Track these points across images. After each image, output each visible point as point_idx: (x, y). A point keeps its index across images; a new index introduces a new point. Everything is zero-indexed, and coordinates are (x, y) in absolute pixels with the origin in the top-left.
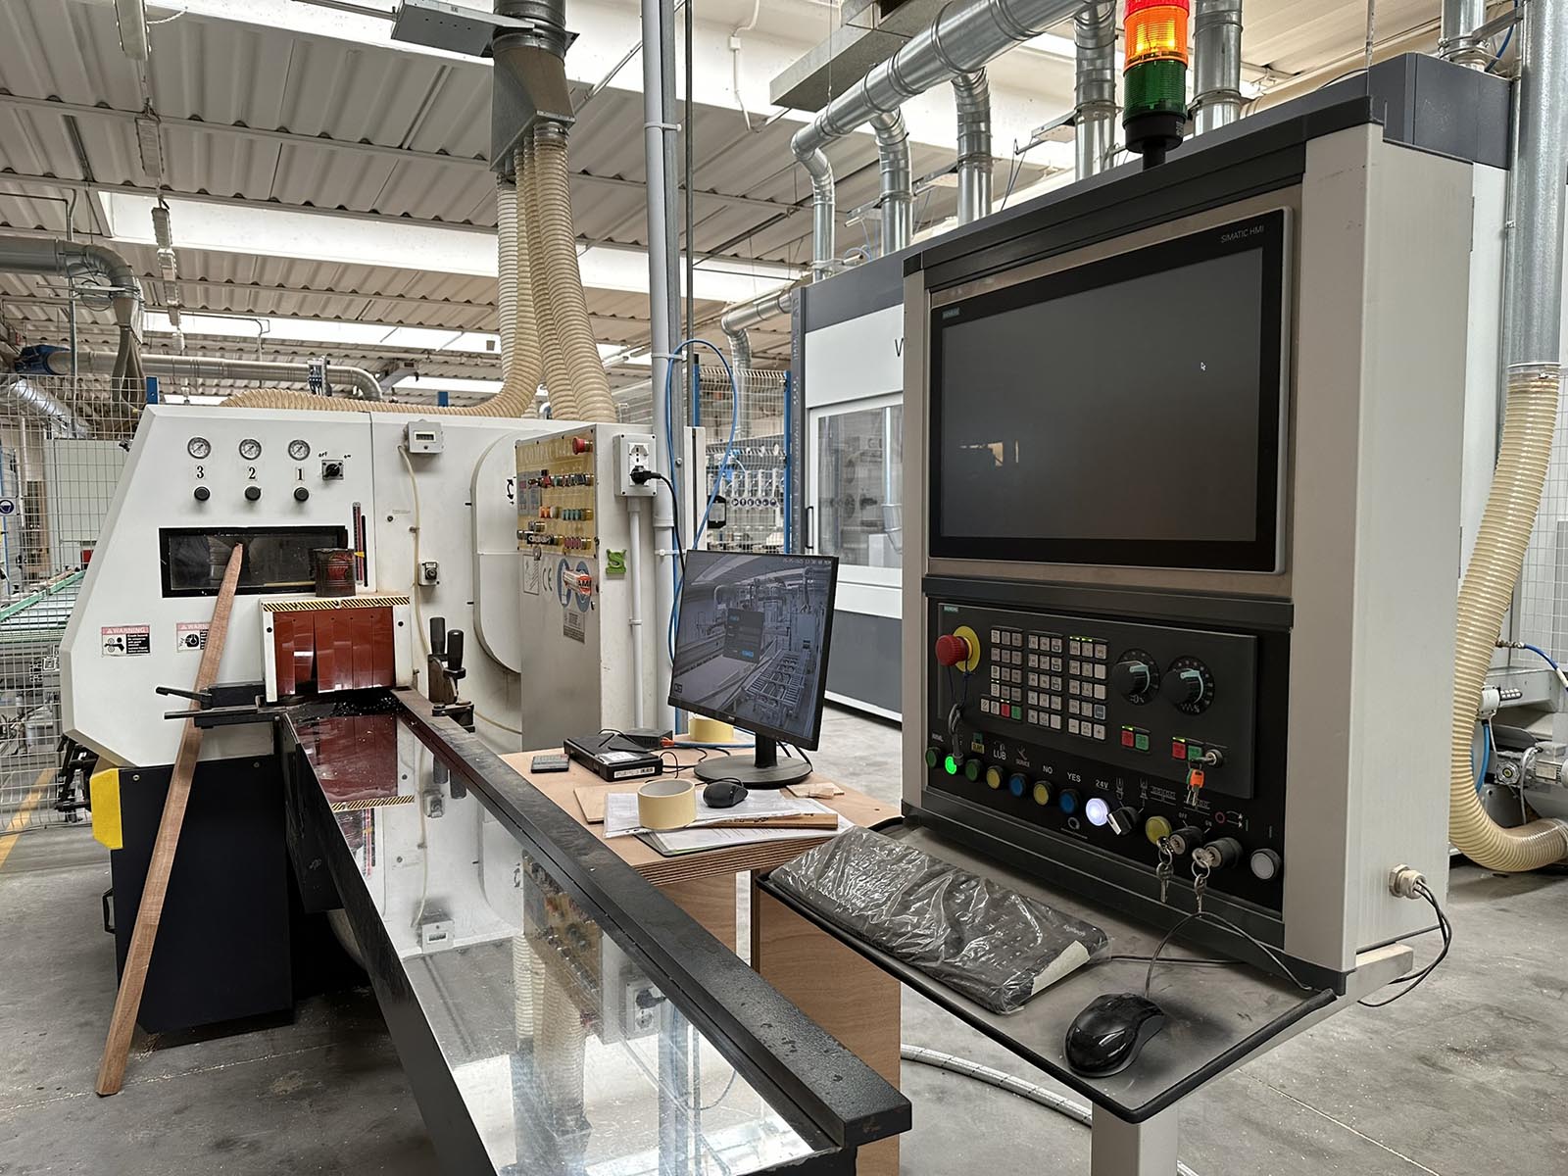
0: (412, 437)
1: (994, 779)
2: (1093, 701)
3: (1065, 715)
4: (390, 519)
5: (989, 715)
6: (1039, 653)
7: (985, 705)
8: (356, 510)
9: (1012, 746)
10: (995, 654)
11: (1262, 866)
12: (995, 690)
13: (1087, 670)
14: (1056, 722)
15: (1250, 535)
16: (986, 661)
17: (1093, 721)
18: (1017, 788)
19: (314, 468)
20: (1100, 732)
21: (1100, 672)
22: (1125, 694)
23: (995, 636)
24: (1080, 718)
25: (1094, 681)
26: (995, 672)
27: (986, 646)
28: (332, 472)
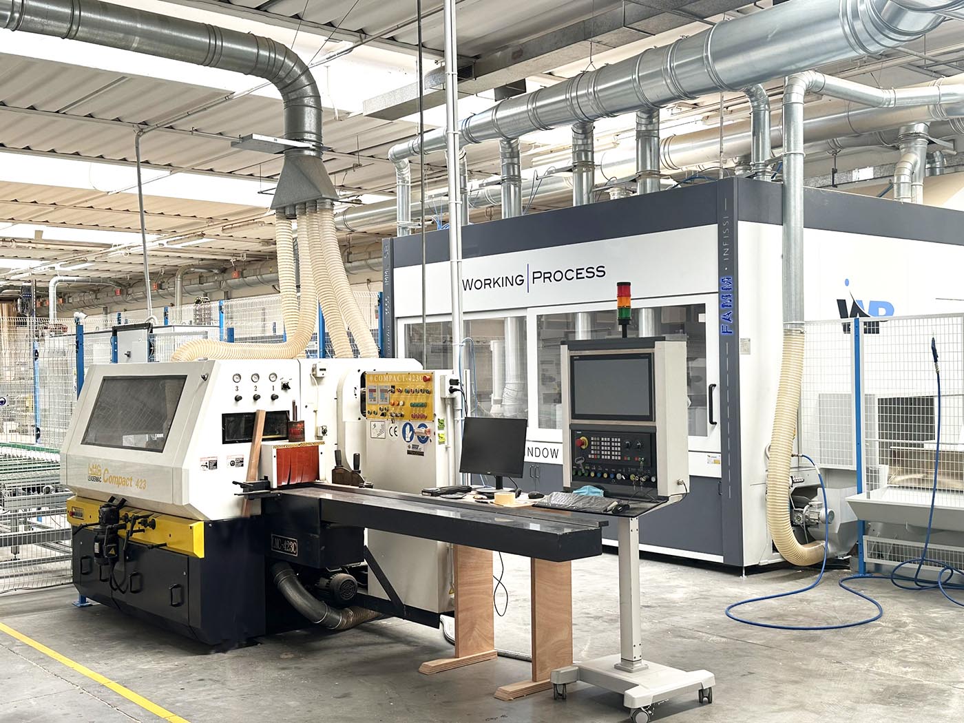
0: (318, 370)
1: (592, 474)
2: (618, 451)
3: (611, 455)
4: (306, 407)
5: (591, 458)
6: (604, 442)
7: (590, 456)
8: (294, 403)
9: (597, 465)
10: (592, 443)
11: (653, 479)
12: (592, 452)
13: (616, 444)
14: (609, 457)
15: (648, 414)
16: (590, 445)
17: (618, 456)
18: (599, 475)
19: (278, 385)
20: (619, 458)
21: (619, 444)
22: (625, 448)
23: (592, 439)
24: (615, 455)
25: (617, 447)
26: (592, 448)
27: (590, 441)
28: (286, 387)
